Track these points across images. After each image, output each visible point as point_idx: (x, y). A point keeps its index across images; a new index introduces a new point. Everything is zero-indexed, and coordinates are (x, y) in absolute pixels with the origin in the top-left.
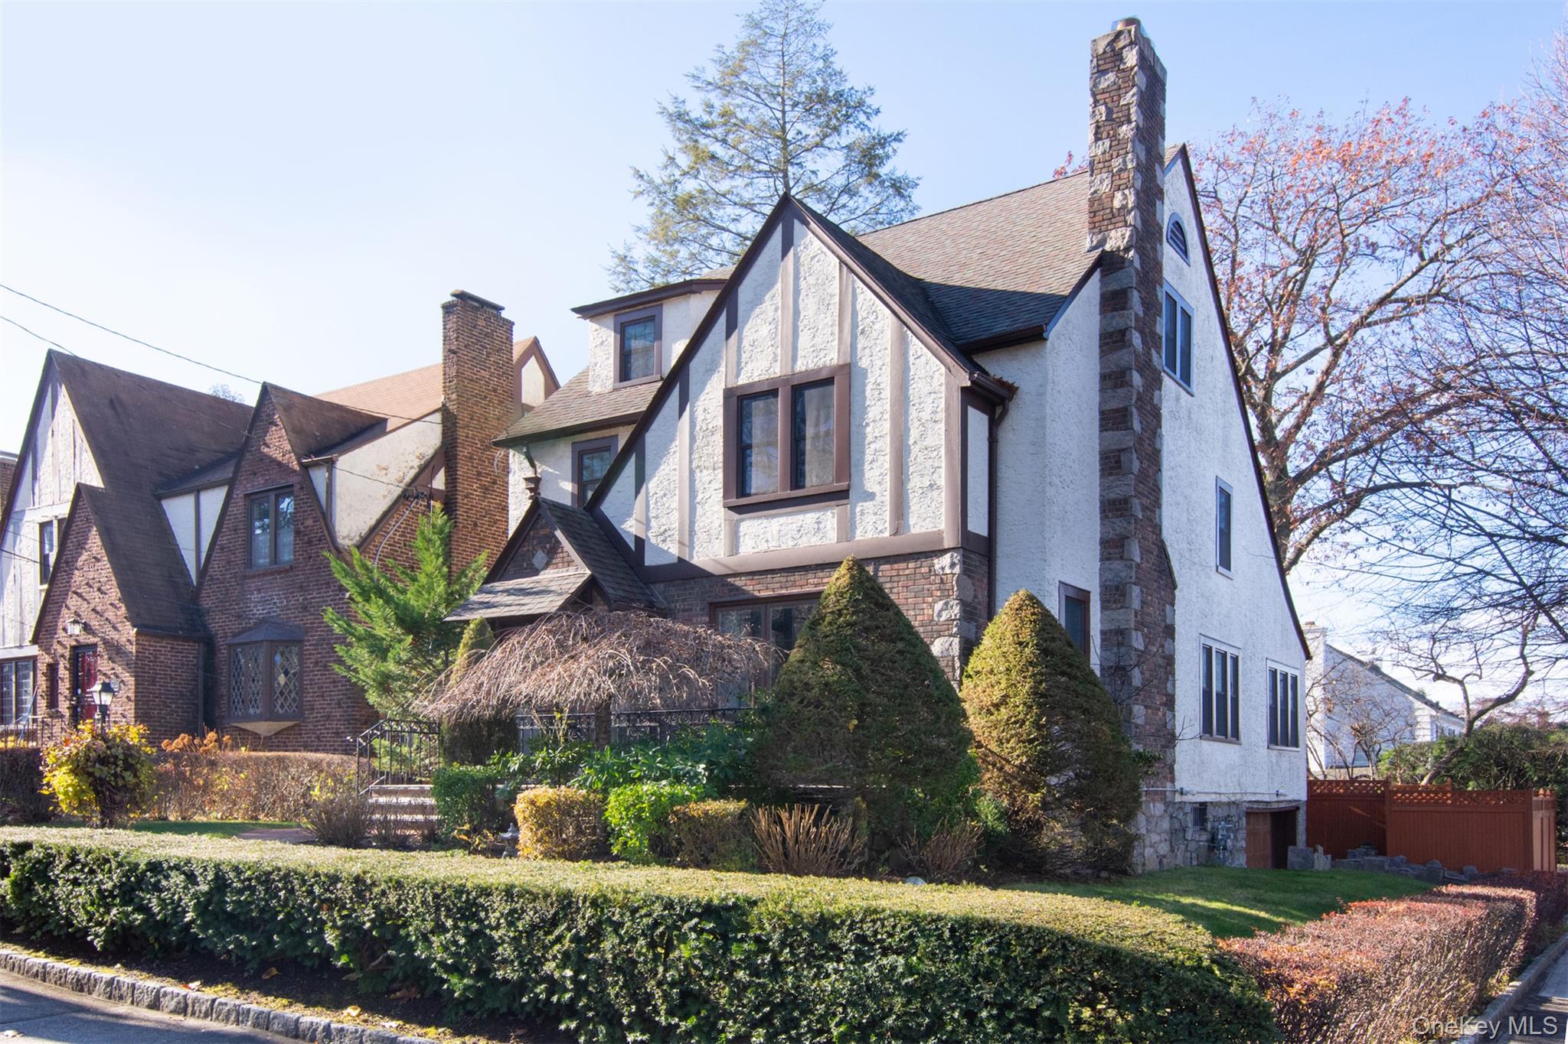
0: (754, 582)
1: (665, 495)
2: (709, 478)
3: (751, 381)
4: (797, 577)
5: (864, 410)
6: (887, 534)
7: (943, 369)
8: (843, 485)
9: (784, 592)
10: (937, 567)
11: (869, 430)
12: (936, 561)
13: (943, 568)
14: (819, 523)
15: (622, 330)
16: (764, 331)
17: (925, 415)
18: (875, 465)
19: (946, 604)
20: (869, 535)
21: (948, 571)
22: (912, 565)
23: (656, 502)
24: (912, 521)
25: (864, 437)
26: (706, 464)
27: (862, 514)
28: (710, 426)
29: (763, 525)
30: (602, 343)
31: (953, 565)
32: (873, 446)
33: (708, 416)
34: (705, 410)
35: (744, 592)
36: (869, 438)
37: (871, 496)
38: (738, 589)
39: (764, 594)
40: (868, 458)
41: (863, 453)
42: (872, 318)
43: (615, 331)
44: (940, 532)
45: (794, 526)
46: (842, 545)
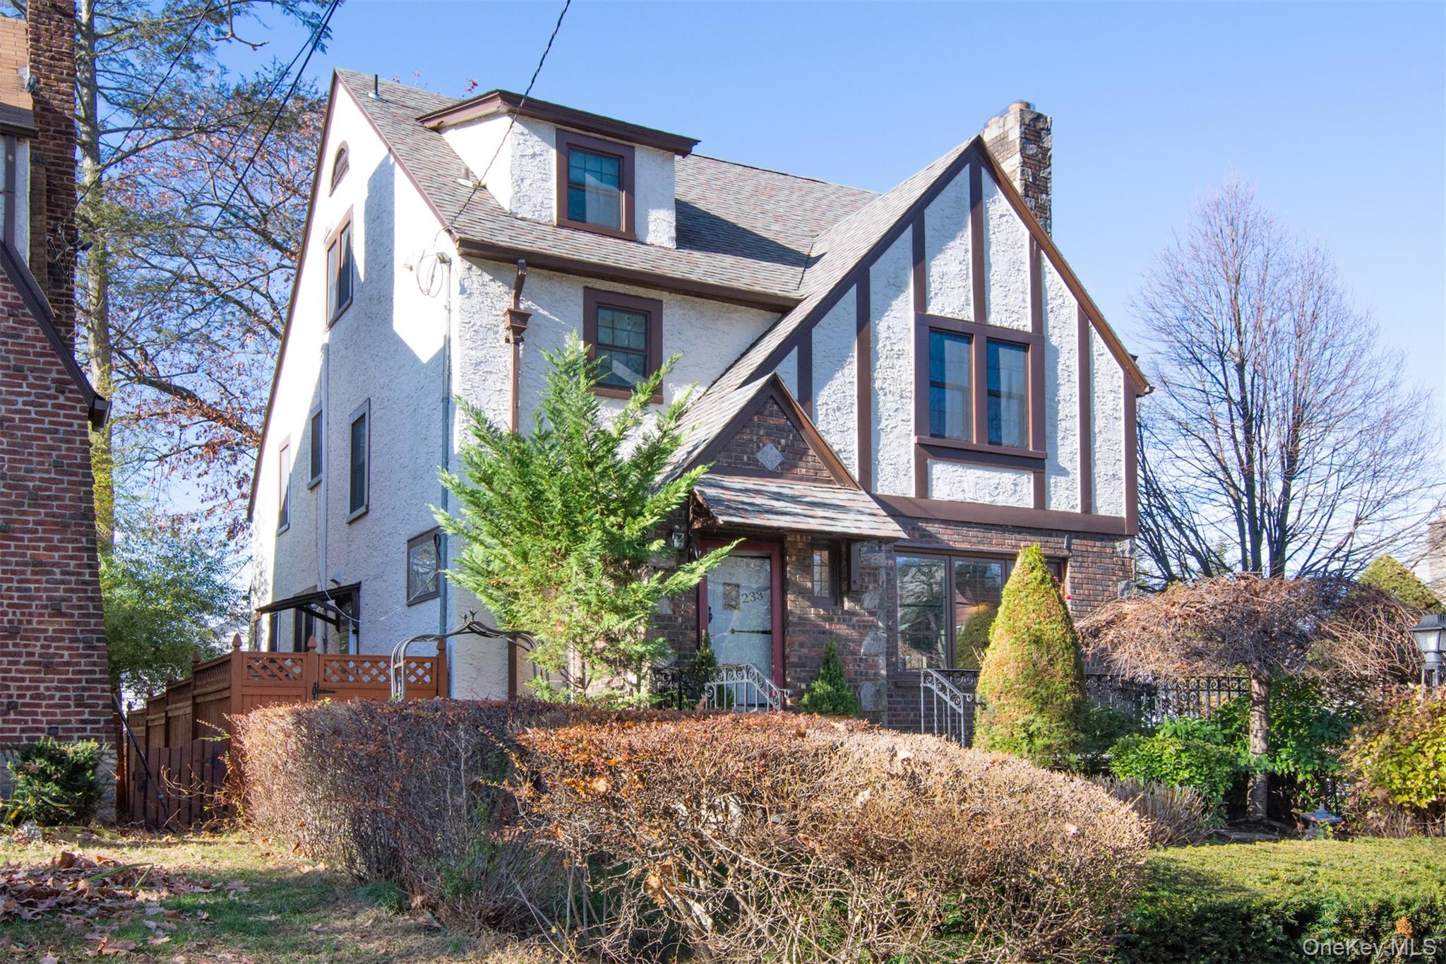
0: (949, 532)
1: (839, 409)
2: (894, 406)
3: (942, 314)
4: (993, 534)
5: (1057, 387)
6: (1078, 510)
7: (1121, 373)
8: (1039, 454)
9: (981, 547)
10: (1119, 549)
11: (1060, 407)
12: (1117, 544)
13: (1123, 552)
14: (1016, 485)
15: (566, 150)
16: (954, 268)
17: (1108, 411)
18: (1067, 442)
19: (1128, 584)
20: (1062, 508)
21: (1127, 555)
22: (1098, 544)
23: (827, 415)
24: (1098, 504)
25: (1057, 412)
26: (892, 388)
27: (1056, 486)
28: (896, 348)
29: (958, 473)
32: (1063, 423)
33: (893, 336)
34: (889, 328)
35: (938, 540)
36: (1061, 416)
37: (1063, 472)
38: (930, 535)
39: (958, 546)
40: (1061, 435)
41: (1056, 426)
42: (1061, 301)
43: (558, 148)
44: (1121, 518)
45: (992, 482)
46: (1040, 512)
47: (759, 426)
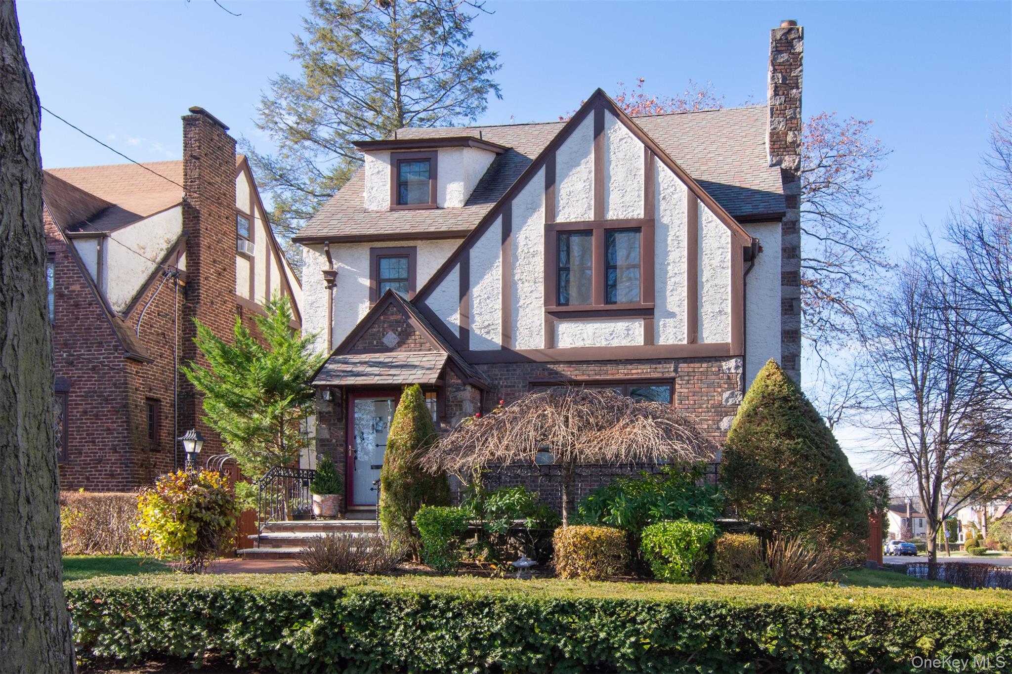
0: (571, 369)
1: (488, 298)
2: (530, 289)
3: (568, 221)
4: (609, 367)
5: (666, 253)
6: (685, 342)
7: (729, 232)
8: (648, 305)
9: (598, 377)
10: (724, 368)
11: (670, 268)
12: (724, 364)
13: (729, 369)
14: (628, 330)
15: (397, 165)
16: (580, 186)
17: (716, 262)
18: (675, 293)
19: (732, 394)
20: (670, 342)
21: (733, 371)
22: (704, 365)
23: (480, 303)
24: (705, 335)
25: (666, 272)
26: (528, 278)
27: (665, 326)
28: (531, 250)
29: (580, 328)
30: (378, 172)
31: (737, 367)
32: (673, 280)
33: (529, 243)
34: (526, 238)
35: (562, 376)
36: (670, 274)
37: (673, 315)
38: (557, 373)
39: (579, 378)
40: (670, 287)
41: (665, 283)
42: (672, 189)
43: (392, 165)
44: (727, 344)
45: (607, 331)
46: (648, 347)
47: (384, 322)
